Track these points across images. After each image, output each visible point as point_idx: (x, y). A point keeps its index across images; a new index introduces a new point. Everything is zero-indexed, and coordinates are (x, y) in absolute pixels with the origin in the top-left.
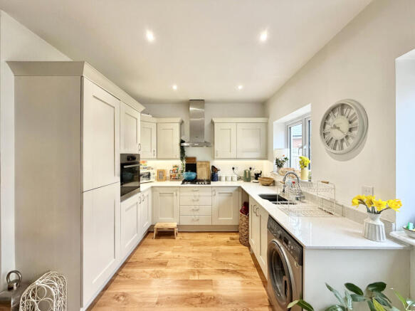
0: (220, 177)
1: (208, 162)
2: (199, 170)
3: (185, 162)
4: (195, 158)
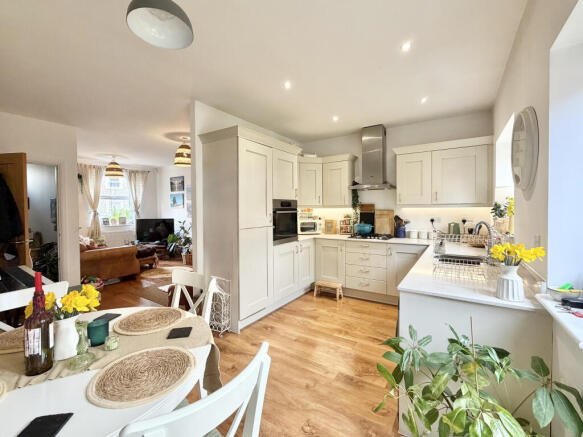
0: (409, 232)
1: (390, 210)
2: (378, 221)
3: (359, 211)
4: (372, 206)
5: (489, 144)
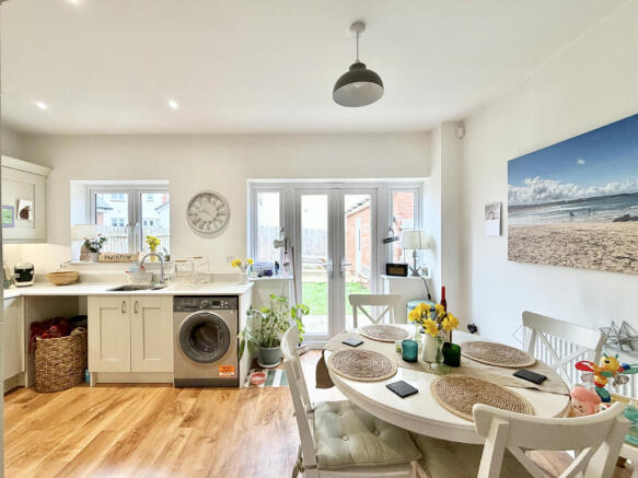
5: (46, 177)
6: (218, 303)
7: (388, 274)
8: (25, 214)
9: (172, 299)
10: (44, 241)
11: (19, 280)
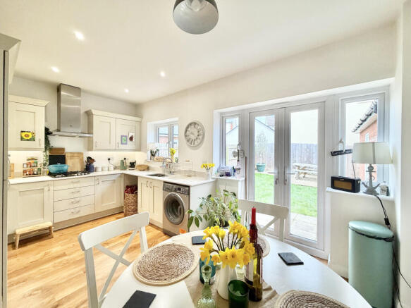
0: (96, 168)
1: (82, 154)
2: (69, 161)
3: (48, 154)
4: (63, 149)
5: (141, 122)
6: (179, 189)
7: (333, 186)
8: (131, 139)
9: (162, 183)
10: (140, 150)
11: (131, 167)
